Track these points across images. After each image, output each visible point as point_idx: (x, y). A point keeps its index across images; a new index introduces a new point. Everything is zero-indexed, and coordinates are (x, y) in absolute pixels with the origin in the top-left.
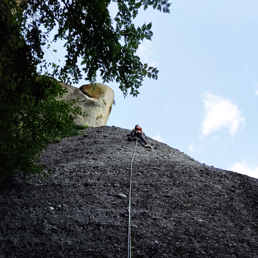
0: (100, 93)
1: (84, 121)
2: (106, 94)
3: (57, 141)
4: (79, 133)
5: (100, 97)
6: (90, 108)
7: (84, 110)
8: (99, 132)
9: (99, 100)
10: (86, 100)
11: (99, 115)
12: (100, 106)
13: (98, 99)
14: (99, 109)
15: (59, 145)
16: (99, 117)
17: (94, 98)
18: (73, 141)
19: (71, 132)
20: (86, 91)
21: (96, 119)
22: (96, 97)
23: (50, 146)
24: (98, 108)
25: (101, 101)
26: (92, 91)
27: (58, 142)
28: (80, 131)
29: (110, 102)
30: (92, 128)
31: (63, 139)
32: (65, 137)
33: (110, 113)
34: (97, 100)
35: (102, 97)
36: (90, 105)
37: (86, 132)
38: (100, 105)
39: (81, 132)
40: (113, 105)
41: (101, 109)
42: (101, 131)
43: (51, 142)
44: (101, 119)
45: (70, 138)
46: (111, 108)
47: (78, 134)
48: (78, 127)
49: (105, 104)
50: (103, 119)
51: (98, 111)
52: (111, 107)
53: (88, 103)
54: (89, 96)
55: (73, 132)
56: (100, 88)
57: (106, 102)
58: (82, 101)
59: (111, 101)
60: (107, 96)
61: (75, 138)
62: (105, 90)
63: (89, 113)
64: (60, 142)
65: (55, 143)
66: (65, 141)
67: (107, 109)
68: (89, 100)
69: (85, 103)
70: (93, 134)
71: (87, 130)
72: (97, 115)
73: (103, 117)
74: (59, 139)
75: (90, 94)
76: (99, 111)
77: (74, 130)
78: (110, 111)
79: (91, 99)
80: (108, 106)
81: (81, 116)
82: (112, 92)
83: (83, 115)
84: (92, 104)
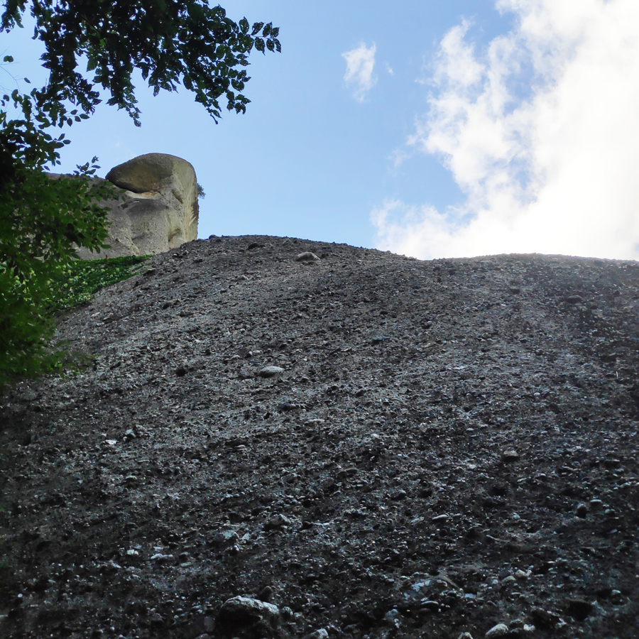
0: (160, 177)
1: (139, 252)
2: (175, 176)
4: (133, 271)
5: (163, 186)
6: (146, 217)
7: (132, 226)
8: (181, 257)
9: (163, 193)
10: (131, 202)
11: (173, 230)
12: (167, 208)
13: (159, 192)
14: (169, 213)
15: (91, 310)
16: (174, 235)
17: (148, 191)
18: (121, 292)
19: (112, 276)
20: (124, 180)
21: (167, 241)
22: (154, 188)
23: (71, 318)
24: (164, 213)
25: (169, 196)
26: (139, 176)
27: (85, 304)
28: (133, 267)
29: (190, 192)
30: (162, 254)
31: (97, 294)
32: (100, 288)
33: (198, 217)
34: (156, 195)
35: (167, 185)
36: (143, 211)
37: (149, 264)
38: (168, 205)
39: (136, 269)
40: (199, 198)
41: (173, 214)
42: (185, 254)
43: (69, 310)
44: (180, 238)
45: (114, 288)
46: (195, 207)
47: (129, 276)
48: (126, 261)
49: (179, 198)
50: (184, 235)
51: (166, 219)
52: (196, 203)
53: (136, 207)
54: (135, 191)
55: (117, 273)
56: (156, 164)
57: (181, 193)
58: (122, 206)
59: (191, 189)
60: (178, 181)
61: (126, 284)
62: (170, 167)
63: (147, 231)
64: (91, 304)
65: (79, 308)
66: (100, 297)
67: (189, 211)
68: (137, 200)
69: (131, 210)
70: (168, 264)
71: (150, 262)
72: (167, 231)
73: (184, 232)
74: (85, 296)
75: (136, 185)
76: (169, 220)
77: (118, 269)
78: (198, 214)
79: (142, 196)
80: (188, 201)
81: (129, 243)
82: (189, 168)
83: (133, 239)
84: (148, 207)
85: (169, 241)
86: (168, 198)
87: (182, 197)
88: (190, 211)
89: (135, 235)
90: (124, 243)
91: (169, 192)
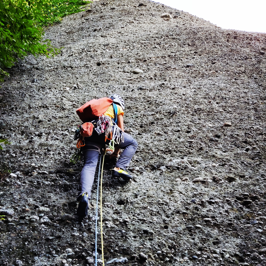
3: (58, 22)
4: (81, 9)
8: (105, 5)
15: (61, 26)
18: (75, 19)
19: (71, 9)
23: (52, 29)
27: (58, 23)
28: (82, 7)
31: (64, 18)
32: (65, 15)
37: (89, 6)
39: (83, 8)
42: (107, 3)
43: (51, 24)
45: (72, 16)
47: (79, 11)
48: (78, 3)
55: (74, 9)
61: (78, 15)
64: (61, 23)
65: (55, 24)
66: (65, 20)
70: (98, 8)
74: (58, 18)
77: (74, 6)
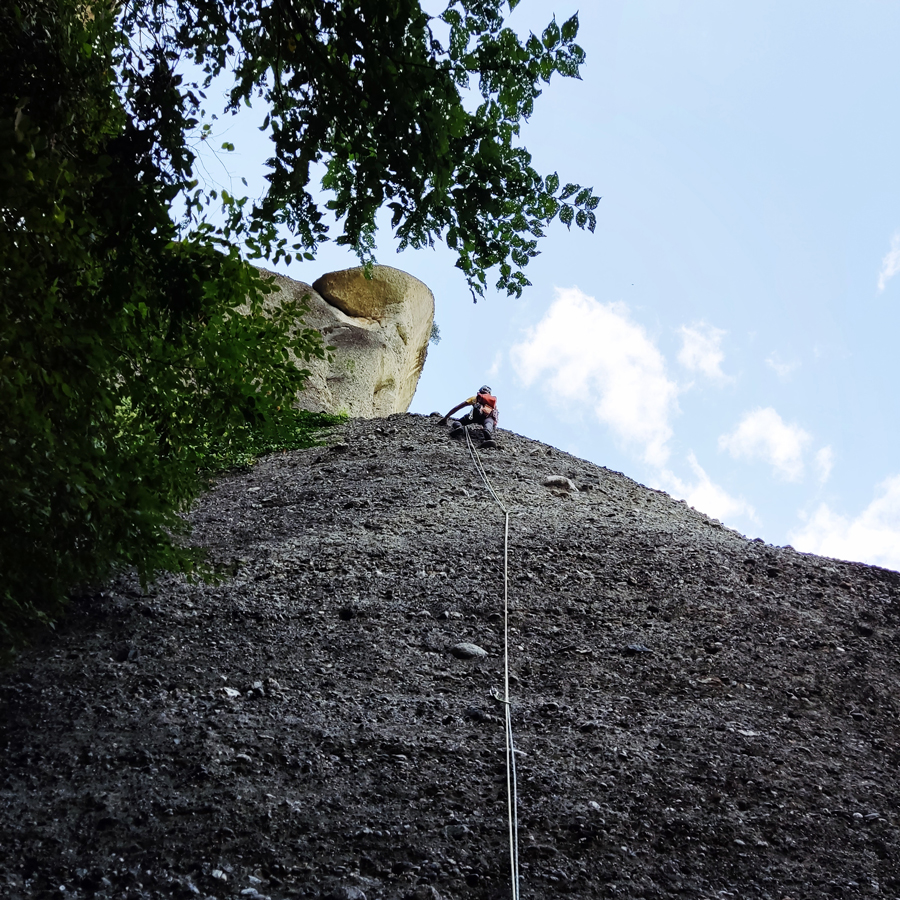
0: (386, 302)
1: (330, 399)
2: (406, 304)
3: (243, 468)
4: (318, 438)
5: (386, 315)
6: (353, 353)
8: (386, 435)
9: (383, 324)
10: (338, 327)
11: (384, 379)
12: (384, 346)
13: (379, 322)
14: (385, 355)
15: (249, 481)
16: (385, 386)
17: (365, 317)
18: (295, 465)
19: (288, 437)
20: (336, 293)
21: (372, 393)
22: (373, 314)
23: (220, 484)
24: (378, 352)
25: (390, 330)
26: (358, 293)
27: (244, 470)
28: (319, 433)
29: (421, 331)
30: (362, 421)
31: (262, 460)
32: (268, 451)
33: (422, 369)
34: (373, 325)
35: (392, 315)
36: (350, 344)
37: (341, 434)
38: (386, 343)
39: (323, 436)
40: (430, 342)
41: (390, 356)
42: (392, 432)
43: (221, 472)
44: (390, 393)
45: (286, 457)
46: (423, 353)
47: (312, 444)
48: (311, 420)
49: (403, 337)
50: (397, 390)
51: (379, 362)
52: (425, 348)
53: (342, 335)
54: (348, 313)
55: (296, 435)
56: (385, 283)
57: (408, 330)
58: (325, 329)
59: (424, 328)
60: (409, 312)
61: (305, 456)
62: (402, 290)
63: (349, 373)
64: (251, 472)
65: (234, 473)
66: (267, 466)
67: (412, 357)
68: (346, 325)
69: (335, 338)
70: (366, 442)
71: (343, 429)
72: (375, 380)
73: (398, 386)
74: (248, 459)
75: (351, 305)
76: (383, 364)
77: (298, 430)
78: (423, 365)
79: (355, 322)
80: (414, 344)
81: (321, 384)
82: (428, 297)
83: (328, 380)
84: (358, 339)
85: (375, 393)
86: (388, 333)
87: (408, 336)
88: (414, 357)
89: (332, 375)
90: (314, 382)
91: (392, 325)
